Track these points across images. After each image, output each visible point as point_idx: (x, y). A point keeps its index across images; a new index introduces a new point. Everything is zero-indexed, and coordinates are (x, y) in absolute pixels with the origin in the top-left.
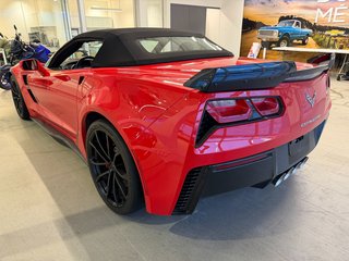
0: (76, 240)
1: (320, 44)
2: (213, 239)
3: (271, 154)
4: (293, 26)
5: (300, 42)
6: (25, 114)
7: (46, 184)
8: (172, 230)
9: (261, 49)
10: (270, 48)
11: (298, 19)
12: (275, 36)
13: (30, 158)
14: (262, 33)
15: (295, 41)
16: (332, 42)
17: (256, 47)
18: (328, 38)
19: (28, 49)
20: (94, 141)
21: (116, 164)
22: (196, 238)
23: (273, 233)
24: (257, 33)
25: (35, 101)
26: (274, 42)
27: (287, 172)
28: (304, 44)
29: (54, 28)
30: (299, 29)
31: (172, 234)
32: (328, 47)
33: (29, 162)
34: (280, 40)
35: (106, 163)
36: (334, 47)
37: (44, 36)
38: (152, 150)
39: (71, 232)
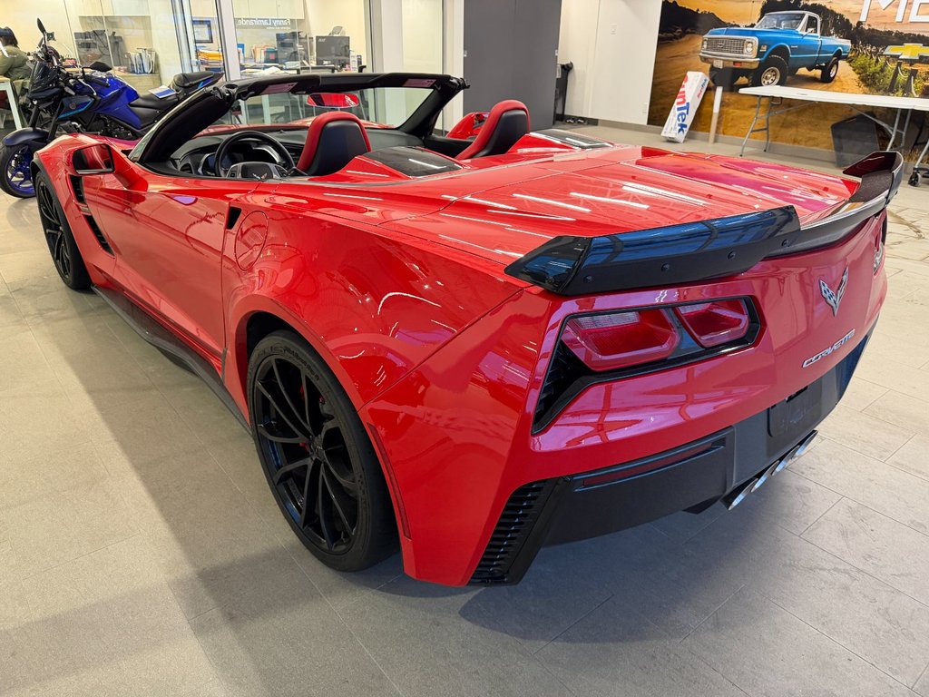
0: (227, 636)
1: (869, 81)
2: (569, 640)
3: (722, 442)
4: (800, 28)
5: (818, 73)
6: (79, 276)
7: (145, 480)
8: (465, 613)
9: (710, 90)
10: (732, 88)
11: (815, 8)
12: (750, 55)
13: (99, 405)
14: (713, 44)
15: (803, 71)
16: (902, 77)
17: (694, 84)
18: (892, 66)
19: (79, 89)
20: (268, 380)
21: (326, 444)
22: (525, 635)
23: (718, 625)
24: (699, 44)
25: (105, 247)
26: (745, 72)
27: (759, 476)
28: (826, 79)
29: (144, 21)
30: (815, 37)
31: (466, 625)
32: (891, 89)
33: (96, 415)
34: (763, 67)
35: (300, 440)
36: (906, 91)
37: (117, 41)
38: (419, 411)
39: (215, 613)
